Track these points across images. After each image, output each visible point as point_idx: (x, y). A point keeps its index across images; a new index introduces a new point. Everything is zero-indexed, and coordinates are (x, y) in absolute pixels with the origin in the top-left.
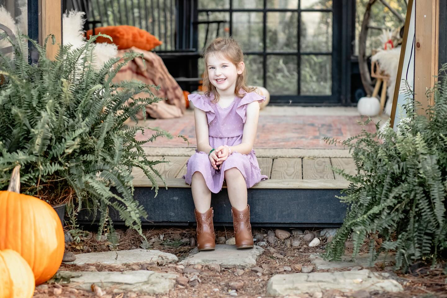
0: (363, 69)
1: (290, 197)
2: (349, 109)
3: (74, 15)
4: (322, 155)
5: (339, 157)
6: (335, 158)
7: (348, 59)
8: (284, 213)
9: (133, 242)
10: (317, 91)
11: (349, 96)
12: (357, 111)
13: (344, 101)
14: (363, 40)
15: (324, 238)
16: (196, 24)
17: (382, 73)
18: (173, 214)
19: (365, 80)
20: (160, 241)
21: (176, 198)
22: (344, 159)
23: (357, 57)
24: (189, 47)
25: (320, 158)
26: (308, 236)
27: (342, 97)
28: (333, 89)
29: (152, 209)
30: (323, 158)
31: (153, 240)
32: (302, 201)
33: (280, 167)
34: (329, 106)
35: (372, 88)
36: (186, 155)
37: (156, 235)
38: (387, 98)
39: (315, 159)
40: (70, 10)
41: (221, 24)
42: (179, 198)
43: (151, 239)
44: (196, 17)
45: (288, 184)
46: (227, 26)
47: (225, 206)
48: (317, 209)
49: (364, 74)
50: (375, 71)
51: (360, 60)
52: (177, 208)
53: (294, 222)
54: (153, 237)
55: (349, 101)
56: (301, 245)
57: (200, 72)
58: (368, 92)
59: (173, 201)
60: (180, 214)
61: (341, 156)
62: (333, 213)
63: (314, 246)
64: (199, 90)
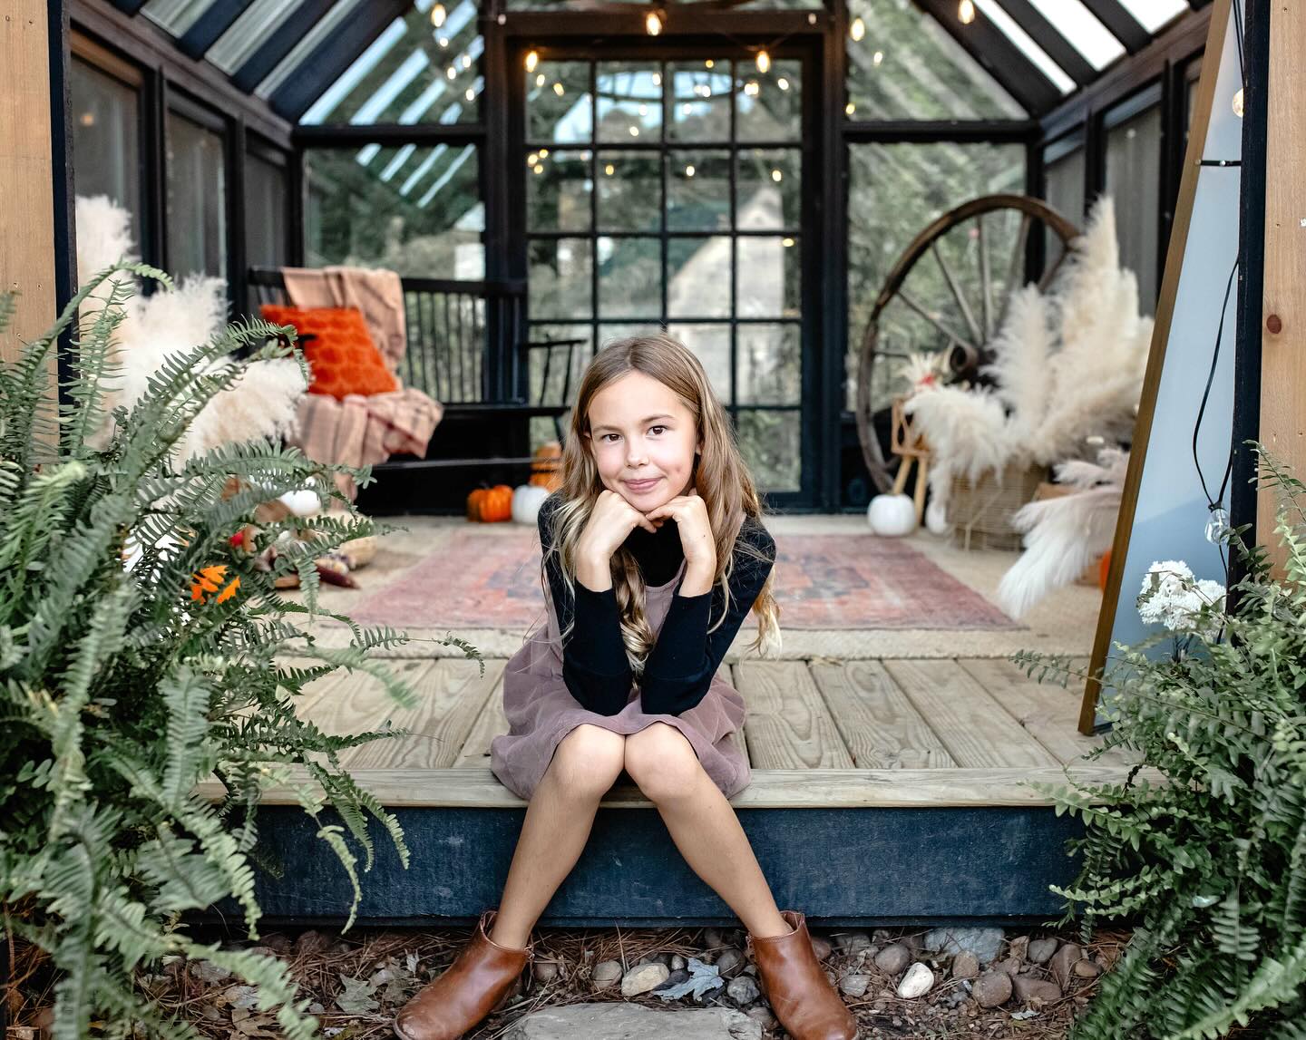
0: (867, 437)
1: (834, 834)
2: (837, 518)
3: (196, 286)
4: (860, 652)
5: (906, 658)
6: (893, 659)
7: (835, 417)
8: (814, 886)
9: (316, 983)
10: (768, 482)
11: (837, 493)
12: (867, 523)
13: (827, 504)
14: (864, 380)
15: (943, 958)
16: (525, 347)
17: (919, 443)
18: (445, 892)
19: (873, 459)
20: (405, 975)
21: (456, 841)
22: (916, 662)
23: (853, 414)
24: (511, 395)
25: (854, 659)
26: (892, 957)
27: (824, 495)
28: (803, 480)
29: (379, 876)
30: (863, 659)
31: (383, 976)
32: (875, 845)
33: (763, 698)
34: (798, 514)
35: (888, 478)
36: (498, 654)
37: (393, 954)
38: (928, 493)
39: (842, 663)
40: (188, 276)
41: (576, 348)
42: (466, 838)
43: (378, 970)
44: (524, 333)
45: (830, 793)
46: (588, 348)
47: (618, 863)
48: (924, 870)
49: (869, 448)
50: (901, 440)
51: (860, 418)
52: (462, 873)
53: (849, 913)
54: (381, 965)
55: (837, 502)
56: (872, 989)
57: (534, 448)
58: (880, 485)
59: (448, 849)
60: (470, 891)
61: (910, 655)
62: (974, 884)
63: (918, 993)
64: (531, 482)
